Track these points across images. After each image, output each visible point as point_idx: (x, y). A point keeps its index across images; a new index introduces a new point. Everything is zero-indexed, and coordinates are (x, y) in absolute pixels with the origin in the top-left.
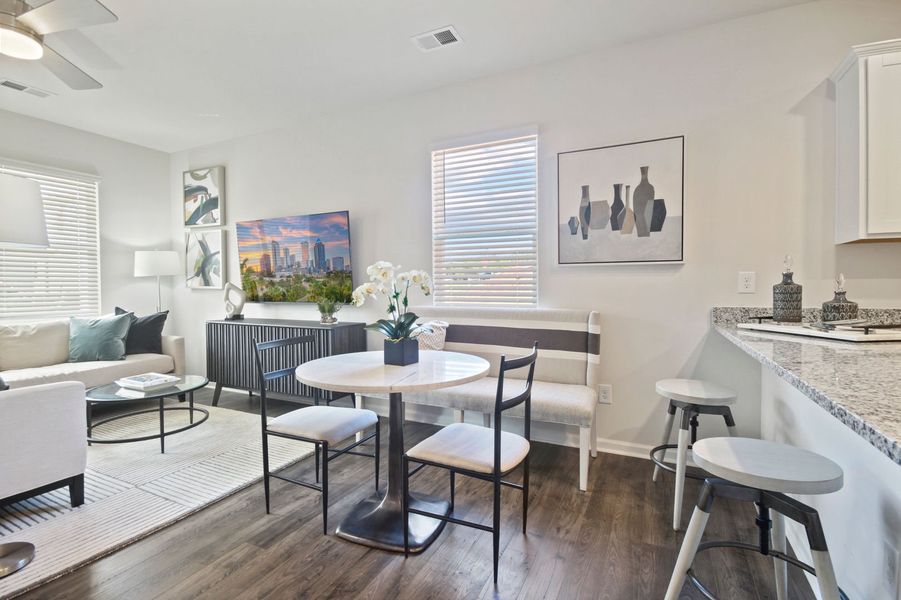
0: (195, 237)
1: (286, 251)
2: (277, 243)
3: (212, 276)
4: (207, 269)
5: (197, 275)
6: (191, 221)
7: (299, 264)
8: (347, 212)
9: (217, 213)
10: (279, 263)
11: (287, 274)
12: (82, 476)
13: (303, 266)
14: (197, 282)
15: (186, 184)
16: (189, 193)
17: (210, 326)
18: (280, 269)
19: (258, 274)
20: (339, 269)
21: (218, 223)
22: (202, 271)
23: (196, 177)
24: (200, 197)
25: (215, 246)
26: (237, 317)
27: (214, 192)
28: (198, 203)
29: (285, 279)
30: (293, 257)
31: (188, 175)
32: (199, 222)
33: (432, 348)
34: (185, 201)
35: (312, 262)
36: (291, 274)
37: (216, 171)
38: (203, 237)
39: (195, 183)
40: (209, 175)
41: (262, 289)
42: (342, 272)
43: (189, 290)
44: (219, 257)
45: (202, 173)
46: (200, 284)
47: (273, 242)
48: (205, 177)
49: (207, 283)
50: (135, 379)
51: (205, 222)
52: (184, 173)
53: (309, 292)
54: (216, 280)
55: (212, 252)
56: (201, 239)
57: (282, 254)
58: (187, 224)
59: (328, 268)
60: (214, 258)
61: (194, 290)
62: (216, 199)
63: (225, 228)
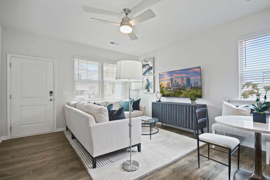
0: (145, 78)
1: (176, 81)
2: (172, 79)
3: (150, 89)
4: (149, 87)
5: (146, 89)
6: (144, 74)
7: (180, 85)
8: (200, 67)
9: (152, 71)
10: (173, 85)
11: (176, 88)
12: (140, 143)
13: (182, 85)
14: (146, 91)
15: (143, 64)
16: (144, 66)
17: (153, 103)
18: (173, 86)
19: (166, 88)
20: (196, 86)
21: (152, 74)
22: (147, 88)
23: (145, 61)
24: (147, 67)
25: (151, 80)
26: (160, 101)
27: (151, 65)
28: (146, 69)
29: (175, 90)
30: (178, 83)
31: (144, 61)
32: (147, 74)
33: (246, 115)
34: (143, 68)
35: (185, 84)
36: (177, 88)
37: (152, 59)
38: (148, 78)
39: (146, 63)
40: (150, 61)
41: (167, 92)
42: (197, 87)
43: (143, 93)
44: (153, 84)
45: (148, 60)
46: (147, 91)
47: (171, 78)
48: (148, 61)
49: (149, 91)
50: (141, 117)
51: (148, 74)
52: (142, 61)
53: (184, 94)
54: (151, 90)
55: (150, 82)
56: (147, 79)
57: (174, 82)
58: (143, 75)
59: (192, 86)
60: (151, 84)
61: (144, 93)
62: (152, 67)
63: (154, 75)
